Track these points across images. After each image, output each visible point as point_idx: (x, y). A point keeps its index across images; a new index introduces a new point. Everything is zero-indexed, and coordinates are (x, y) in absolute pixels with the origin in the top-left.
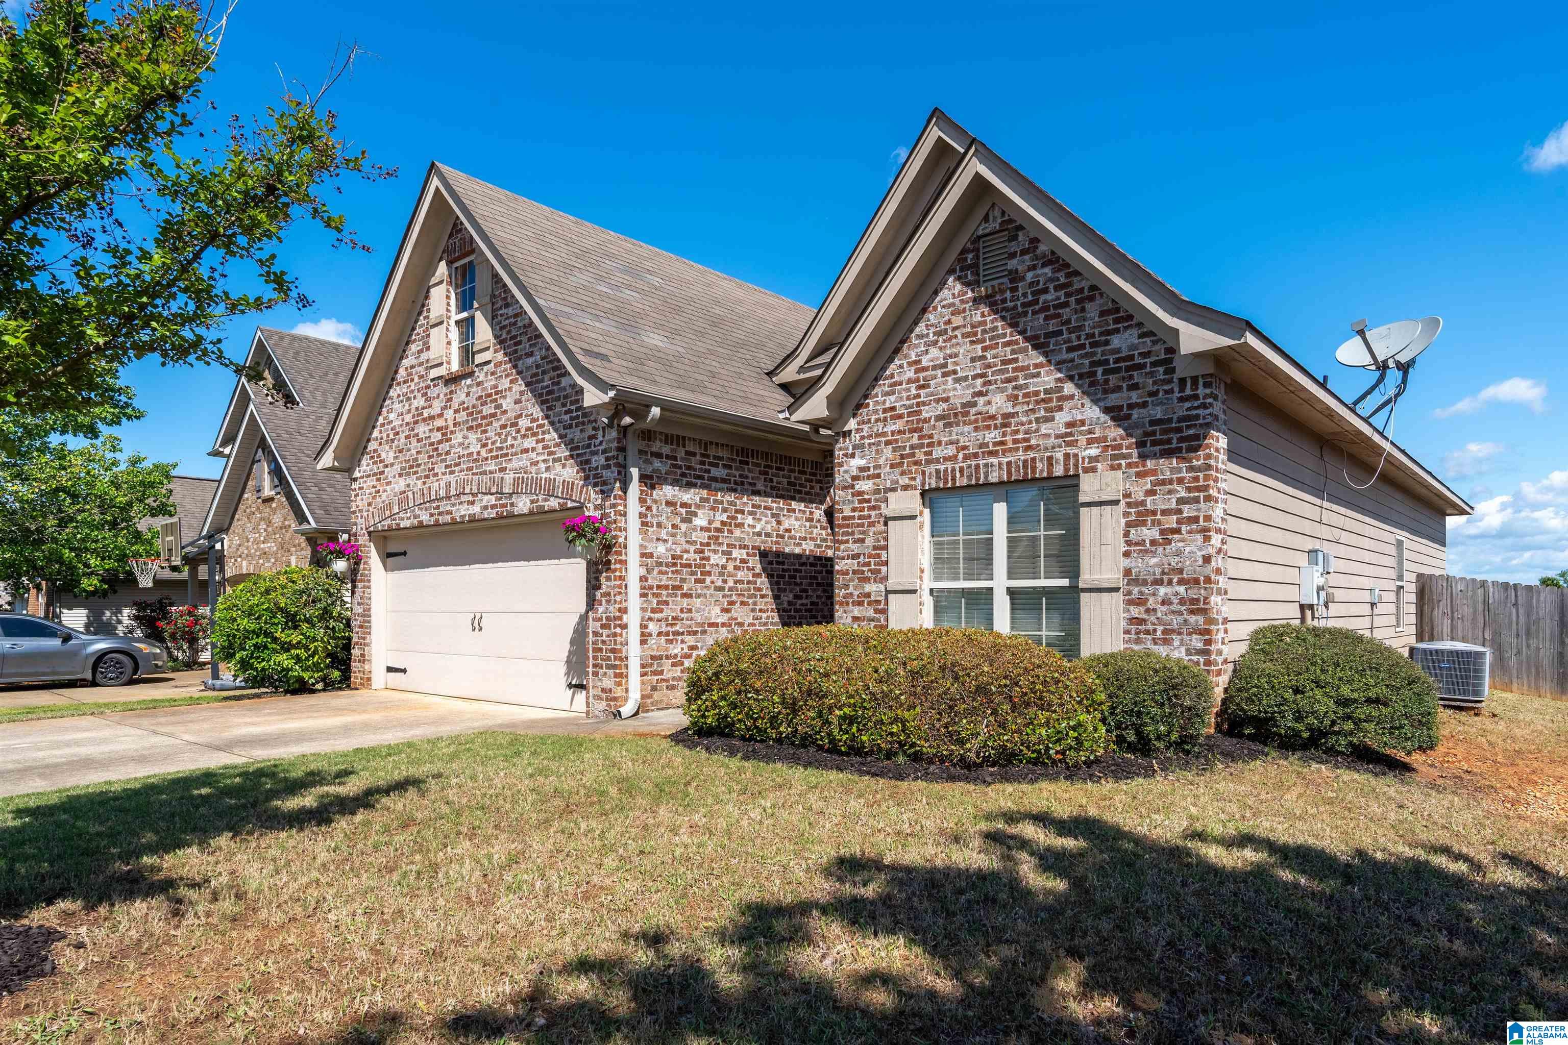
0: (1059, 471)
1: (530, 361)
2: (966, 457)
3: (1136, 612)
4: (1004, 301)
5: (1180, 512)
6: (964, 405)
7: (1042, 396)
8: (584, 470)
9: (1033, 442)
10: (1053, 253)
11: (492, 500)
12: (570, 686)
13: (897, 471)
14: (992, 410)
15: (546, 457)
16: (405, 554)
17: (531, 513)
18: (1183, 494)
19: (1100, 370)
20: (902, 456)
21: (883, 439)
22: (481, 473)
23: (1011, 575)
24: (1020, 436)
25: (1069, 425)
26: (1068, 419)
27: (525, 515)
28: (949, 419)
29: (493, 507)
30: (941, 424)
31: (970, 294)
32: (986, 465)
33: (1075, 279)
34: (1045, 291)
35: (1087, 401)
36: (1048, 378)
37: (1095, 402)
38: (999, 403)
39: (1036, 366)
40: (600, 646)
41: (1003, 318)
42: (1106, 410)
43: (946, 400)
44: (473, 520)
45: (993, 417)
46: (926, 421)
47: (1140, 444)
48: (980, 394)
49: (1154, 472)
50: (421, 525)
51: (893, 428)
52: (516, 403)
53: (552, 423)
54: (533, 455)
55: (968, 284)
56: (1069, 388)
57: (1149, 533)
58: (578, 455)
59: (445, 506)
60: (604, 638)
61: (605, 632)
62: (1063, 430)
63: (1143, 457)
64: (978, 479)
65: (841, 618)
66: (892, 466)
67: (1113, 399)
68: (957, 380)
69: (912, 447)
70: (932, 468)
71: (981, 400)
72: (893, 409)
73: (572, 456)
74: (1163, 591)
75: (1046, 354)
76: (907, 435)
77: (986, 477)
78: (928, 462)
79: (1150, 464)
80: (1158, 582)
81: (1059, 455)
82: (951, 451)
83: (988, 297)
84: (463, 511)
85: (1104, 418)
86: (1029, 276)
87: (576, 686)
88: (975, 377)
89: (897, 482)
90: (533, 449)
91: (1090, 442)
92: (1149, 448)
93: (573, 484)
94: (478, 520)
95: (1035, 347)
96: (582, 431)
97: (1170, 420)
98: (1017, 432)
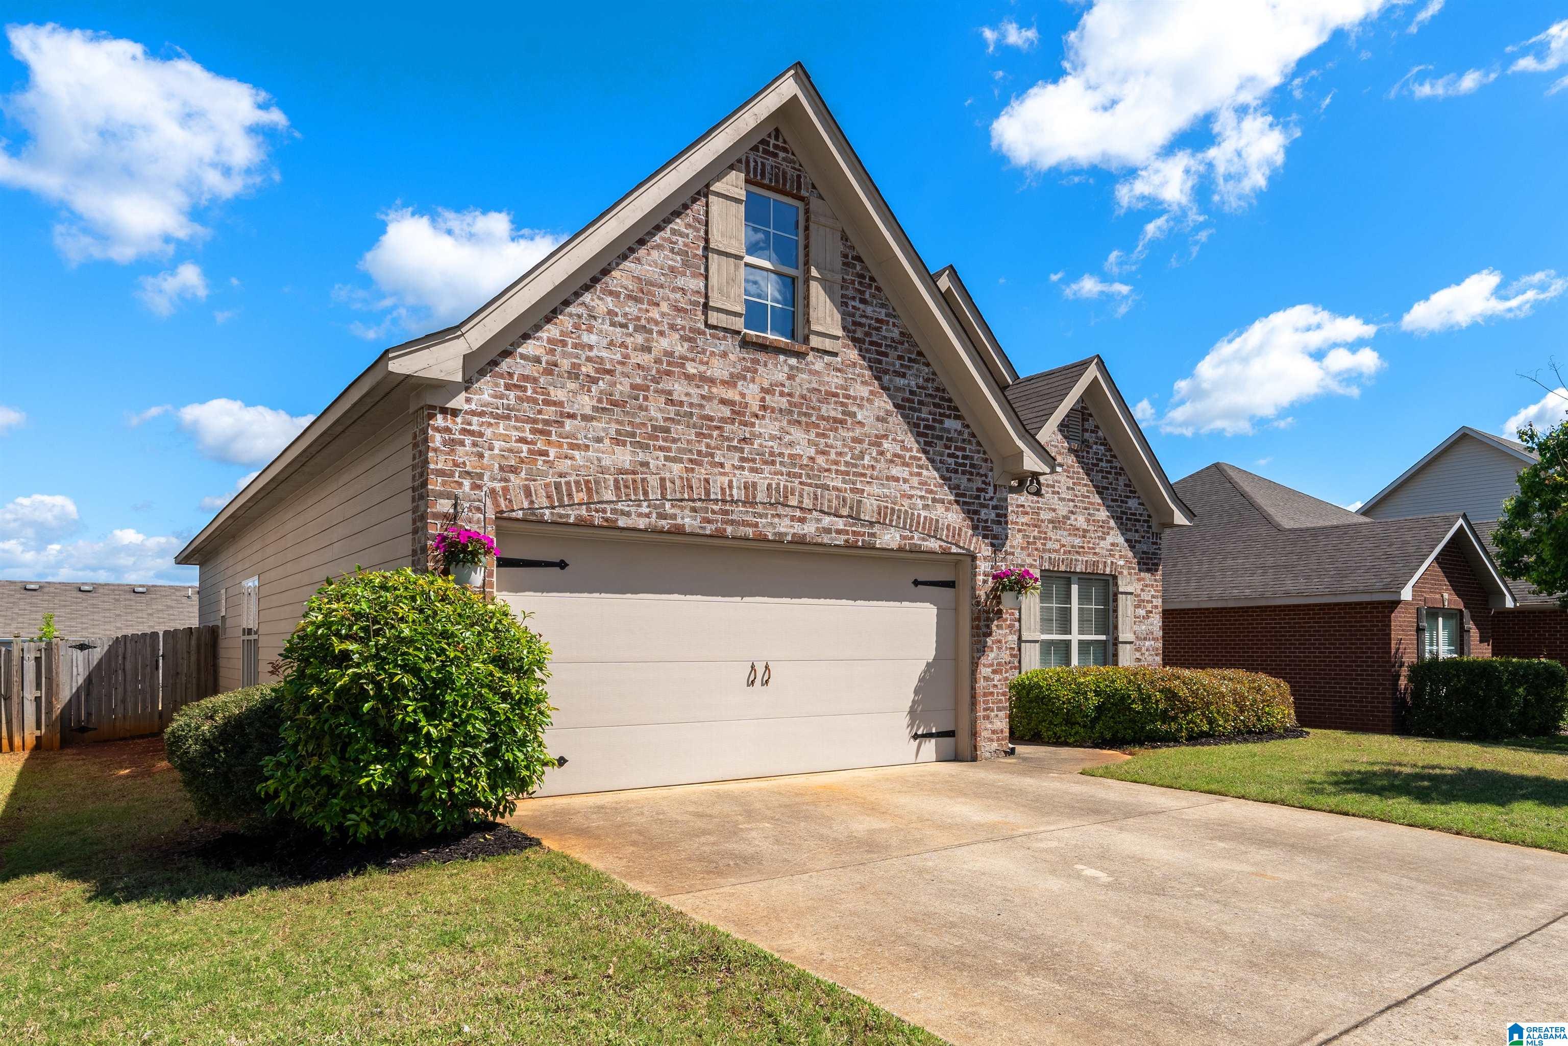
0: (1108, 571)
1: (901, 382)
2: (1065, 553)
3: (1138, 655)
4: (1083, 457)
5: (1152, 602)
6: (1064, 517)
7: (1101, 524)
8: (972, 520)
9: (1097, 551)
10: (1105, 439)
11: (840, 524)
12: (915, 737)
13: (1025, 553)
14: (1078, 526)
15: (923, 493)
16: (562, 565)
17: (901, 549)
18: (1153, 593)
19: (1124, 517)
20: (1028, 542)
21: (1017, 527)
22: (817, 486)
23: (1081, 632)
24: (1091, 545)
25: (1112, 545)
26: (1111, 541)
27: (892, 550)
28: (1057, 524)
29: (839, 532)
30: (1050, 526)
31: (1066, 444)
32: (1076, 560)
33: (1114, 460)
34: (1101, 460)
35: (1118, 532)
36: (1103, 514)
37: (1123, 534)
38: (1080, 521)
39: (1098, 504)
40: (991, 690)
41: (1083, 468)
42: (1127, 541)
43: (1054, 510)
44: (800, 541)
45: (1078, 529)
46: (1043, 521)
47: (1139, 563)
48: (1072, 512)
49: (1143, 579)
51: (1023, 520)
52: (878, 419)
53: (932, 461)
54: (906, 487)
55: (1065, 437)
56: (1112, 523)
57: (1142, 612)
58: (965, 503)
59: (738, 512)
60: (996, 682)
61: (997, 677)
62: (1110, 547)
63: (1140, 570)
64: (1071, 568)
66: (1022, 549)
67: (1130, 535)
68: (1060, 499)
69: (1034, 538)
70: (1046, 556)
71: (1073, 517)
72: (1023, 506)
73: (957, 502)
74: (1147, 643)
75: (1102, 499)
76: (1032, 528)
77: (1074, 568)
78: (1044, 551)
79: (1142, 574)
80: (1145, 639)
81: (1109, 562)
82: (1057, 546)
83: (1076, 451)
84: (786, 527)
85: (1126, 545)
86: (1095, 447)
87: (924, 736)
88: (1069, 500)
89: (1025, 561)
90: (905, 481)
91: (1121, 557)
92: (1142, 566)
93: (960, 529)
94: (809, 544)
95: (1098, 493)
96: (969, 480)
97: (1148, 553)
98: (1089, 542)
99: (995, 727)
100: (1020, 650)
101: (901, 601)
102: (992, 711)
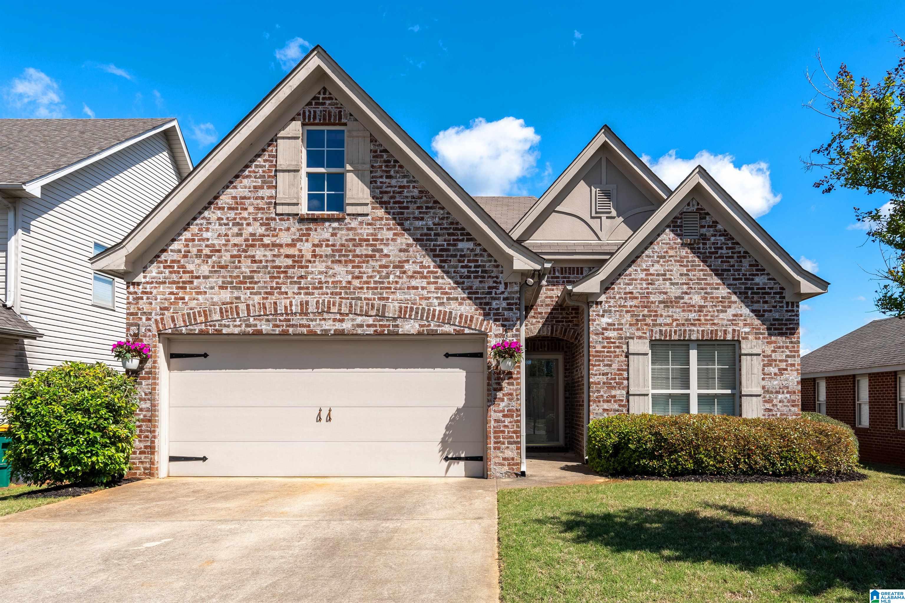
0: (729, 337)
1: (419, 223)
2: (678, 325)
3: (768, 406)
4: (699, 248)
5: (787, 361)
6: (676, 298)
7: (720, 299)
8: (484, 309)
9: (715, 322)
10: (725, 231)
11: (370, 321)
12: (447, 459)
13: (633, 328)
14: (693, 303)
15: (439, 295)
16: (205, 355)
17: (419, 334)
18: (788, 353)
19: (750, 292)
20: (637, 320)
21: (625, 309)
22: (352, 299)
23: (699, 387)
24: (709, 318)
25: (734, 315)
26: (734, 313)
27: (413, 335)
28: (667, 304)
29: (369, 326)
30: (662, 306)
31: (679, 240)
32: (690, 330)
33: (737, 246)
34: (721, 248)
35: (743, 305)
36: (724, 291)
37: (747, 306)
38: (696, 299)
39: (717, 284)
40: (502, 429)
41: (698, 257)
42: (753, 311)
43: (666, 293)
44: (340, 333)
45: (693, 306)
46: (652, 302)
47: (768, 329)
48: (686, 293)
49: (775, 342)
50: (259, 333)
51: (631, 304)
52: (401, 251)
53: (447, 273)
54: (425, 292)
55: (678, 235)
56: (734, 298)
57: (773, 370)
58: (476, 298)
59: (296, 320)
60: (506, 423)
61: (507, 420)
62: (732, 318)
63: (770, 335)
64: (685, 337)
65: (595, 410)
66: (631, 325)
67: (756, 306)
68: (672, 284)
69: (643, 316)
70: (657, 329)
71: (686, 297)
72: (631, 293)
73: (470, 298)
74: (780, 396)
75: (722, 279)
76: (641, 309)
77: (690, 337)
78: (654, 325)
79: (773, 338)
80: (777, 392)
81: (730, 329)
82: (669, 321)
83: (689, 244)
84: (330, 326)
85: (752, 314)
86: (713, 239)
87: (452, 459)
88: (683, 284)
89: (634, 334)
90: (423, 288)
91: (745, 325)
92: (772, 331)
93: (472, 317)
94: (348, 335)
95: (716, 275)
96: (481, 282)
97: (782, 320)
98: (707, 315)
99: (506, 456)
100: (628, 401)
101: (434, 368)
102: (503, 443)
